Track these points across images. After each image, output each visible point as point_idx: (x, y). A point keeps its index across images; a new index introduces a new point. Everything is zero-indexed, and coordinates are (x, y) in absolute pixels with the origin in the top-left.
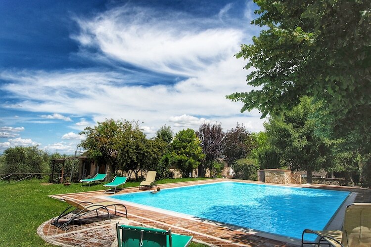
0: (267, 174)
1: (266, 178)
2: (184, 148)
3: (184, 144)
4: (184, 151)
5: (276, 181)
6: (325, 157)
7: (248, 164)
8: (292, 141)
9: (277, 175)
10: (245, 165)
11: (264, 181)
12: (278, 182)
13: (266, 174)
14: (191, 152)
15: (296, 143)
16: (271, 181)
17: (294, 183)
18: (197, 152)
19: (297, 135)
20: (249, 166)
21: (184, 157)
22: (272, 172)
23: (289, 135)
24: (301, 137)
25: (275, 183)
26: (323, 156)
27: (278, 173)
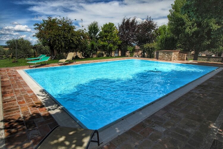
0: (161, 54)
1: (159, 56)
2: (106, 36)
3: (106, 34)
4: (106, 39)
5: (166, 59)
6: (210, 40)
7: (150, 47)
8: (185, 29)
9: (167, 55)
10: (149, 48)
11: (158, 59)
12: (167, 59)
13: (159, 54)
14: (111, 39)
15: (187, 30)
16: (163, 59)
17: (180, 60)
18: (115, 40)
19: (190, 23)
20: (151, 48)
21: (106, 43)
22: (164, 53)
23: (184, 24)
24: (193, 25)
25: (165, 60)
26: (208, 39)
27: (168, 53)
